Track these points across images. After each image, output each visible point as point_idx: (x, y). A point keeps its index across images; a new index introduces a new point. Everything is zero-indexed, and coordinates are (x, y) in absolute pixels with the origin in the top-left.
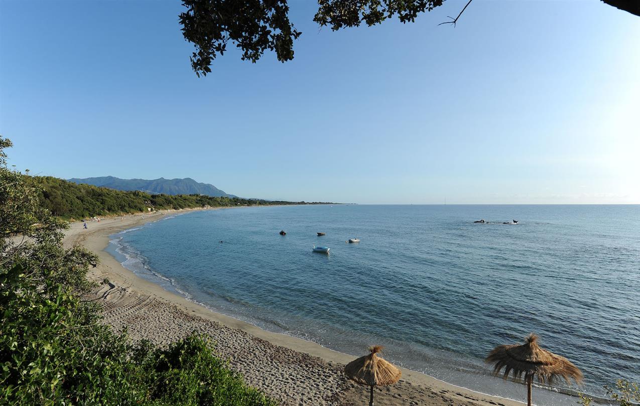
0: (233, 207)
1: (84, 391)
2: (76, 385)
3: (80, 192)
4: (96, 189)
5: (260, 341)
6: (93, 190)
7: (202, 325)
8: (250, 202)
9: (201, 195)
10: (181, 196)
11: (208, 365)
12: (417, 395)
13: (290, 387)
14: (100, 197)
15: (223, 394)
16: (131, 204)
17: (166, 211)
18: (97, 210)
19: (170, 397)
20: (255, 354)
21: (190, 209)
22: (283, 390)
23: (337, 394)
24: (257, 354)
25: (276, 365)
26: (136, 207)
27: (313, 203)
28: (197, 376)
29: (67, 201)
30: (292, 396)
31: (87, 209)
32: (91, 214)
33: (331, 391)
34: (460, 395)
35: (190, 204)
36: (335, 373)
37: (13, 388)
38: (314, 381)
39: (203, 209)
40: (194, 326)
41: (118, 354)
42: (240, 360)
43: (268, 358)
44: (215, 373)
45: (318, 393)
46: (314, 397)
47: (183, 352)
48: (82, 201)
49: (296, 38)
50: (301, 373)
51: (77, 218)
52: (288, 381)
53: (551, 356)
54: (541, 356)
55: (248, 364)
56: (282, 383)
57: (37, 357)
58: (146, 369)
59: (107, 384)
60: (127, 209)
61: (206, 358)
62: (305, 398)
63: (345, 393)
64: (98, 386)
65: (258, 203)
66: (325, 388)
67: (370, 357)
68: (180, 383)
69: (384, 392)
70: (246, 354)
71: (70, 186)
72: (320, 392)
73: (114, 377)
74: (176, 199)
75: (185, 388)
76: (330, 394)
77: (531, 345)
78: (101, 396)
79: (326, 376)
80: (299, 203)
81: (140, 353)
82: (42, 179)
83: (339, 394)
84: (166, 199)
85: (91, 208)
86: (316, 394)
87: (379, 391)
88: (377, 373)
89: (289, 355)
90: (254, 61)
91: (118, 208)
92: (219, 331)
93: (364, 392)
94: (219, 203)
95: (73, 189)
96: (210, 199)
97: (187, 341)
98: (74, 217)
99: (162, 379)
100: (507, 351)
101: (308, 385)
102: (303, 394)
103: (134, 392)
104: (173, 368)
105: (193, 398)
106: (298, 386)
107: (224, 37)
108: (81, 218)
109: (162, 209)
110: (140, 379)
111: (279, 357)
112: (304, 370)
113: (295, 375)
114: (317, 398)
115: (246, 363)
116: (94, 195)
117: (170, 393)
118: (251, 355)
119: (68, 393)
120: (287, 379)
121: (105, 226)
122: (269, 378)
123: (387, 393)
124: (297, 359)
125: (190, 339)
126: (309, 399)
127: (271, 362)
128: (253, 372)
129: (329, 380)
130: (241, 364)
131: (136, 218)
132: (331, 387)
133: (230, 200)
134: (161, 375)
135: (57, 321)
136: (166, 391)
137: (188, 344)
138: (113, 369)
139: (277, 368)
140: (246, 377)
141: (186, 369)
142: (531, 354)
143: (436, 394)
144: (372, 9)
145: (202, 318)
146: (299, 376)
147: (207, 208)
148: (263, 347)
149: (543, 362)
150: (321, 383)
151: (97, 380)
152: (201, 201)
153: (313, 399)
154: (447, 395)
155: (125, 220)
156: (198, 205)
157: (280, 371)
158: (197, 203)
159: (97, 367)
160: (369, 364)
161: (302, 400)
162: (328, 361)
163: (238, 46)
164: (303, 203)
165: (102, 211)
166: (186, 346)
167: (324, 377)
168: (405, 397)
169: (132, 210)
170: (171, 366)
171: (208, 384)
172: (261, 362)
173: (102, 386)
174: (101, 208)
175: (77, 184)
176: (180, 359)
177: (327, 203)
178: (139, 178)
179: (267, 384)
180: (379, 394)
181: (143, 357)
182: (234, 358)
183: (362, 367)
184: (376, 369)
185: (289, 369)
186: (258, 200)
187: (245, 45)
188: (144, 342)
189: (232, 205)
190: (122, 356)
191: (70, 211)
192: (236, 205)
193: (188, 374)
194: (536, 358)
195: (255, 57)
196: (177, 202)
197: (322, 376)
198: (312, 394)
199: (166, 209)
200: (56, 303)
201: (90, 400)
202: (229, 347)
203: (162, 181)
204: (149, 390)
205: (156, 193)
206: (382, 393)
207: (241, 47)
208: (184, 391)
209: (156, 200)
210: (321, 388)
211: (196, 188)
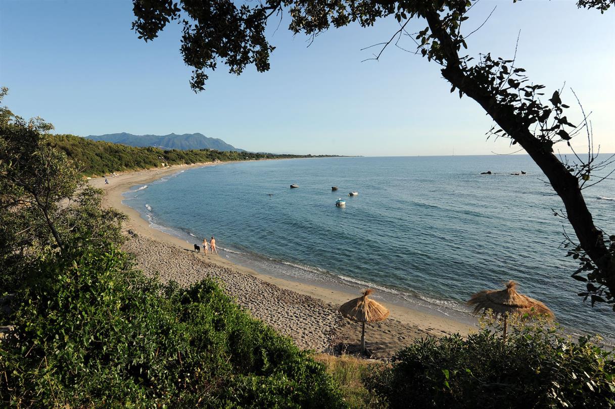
0: (242, 161)
1: (134, 313)
2: (129, 309)
3: (99, 149)
4: (112, 145)
5: (268, 285)
6: (110, 146)
7: (218, 271)
8: (258, 156)
9: (211, 150)
10: (192, 151)
11: (220, 300)
12: (404, 331)
13: (294, 323)
14: (117, 154)
15: (233, 321)
16: (146, 160)
17: (179, 166)
18: (115, 166)
19: (193, 322)
20: (263, 296)
21: (201, 164)
22: (288, 325)
23: (334, 329)
24: (265, 295)
25: (282, 305)
26: (150, 162)
27: (320, 156)
28: (212, 308)
29: (87, 158)
30: (295, 330)
31: (107, 165)
32: (111, 169)
33: (330, 326)
34: (444, 332)
35: (201, 159)
36: (334, 312)
37: (95, 307)
38: (315, 319)
39: (213, 163)
40: (210, 272)
41: (154, 290)
42: (251, 300)
43: (276, 299)
44: (225, 306)
45: (318, 328)
46: (315, 331)
47: (200, 290)
48: (101, 157)
49: (271, 51)
50: (303, 312)
51: (99, 174)
52: (293, 318)
53: (527, 300)
54: (517, 300)
55: (258, 304)
56: (287, 319)
57: (105, 289)
58: (174, 303)
59: (149, 310)
60: (142, 164)
61: (219, 295)
62: (306, 332)
63: (342, 328)
64: (143, 311)
65: (265, 156)
66: (324, 324)
67: (362, 299)
68: (199, 312)
69: (376, 328)
70: (256, 295)
71: (88, 144)
72: (320, 327)
73: (152, 306)
74: (187, 154)
75: (203, 316)
76: (328, 329)
77: (509, 291)
78: (145, 317)
79: (325, 315)
80: (305, 156)
81: (169, 290)
82: (63, 137)
83: (337, 329)
84: (178, 155)
85: (110, 164)
86: (316, 329)
87: (372, 328)
88: (368, 312)
89: (293, 297)
90: (239, 74)
91: (134, 164)
92: (232, 276)
93: (358, 328)
94: (228, 158)
95: (91, 146)
96: (220, 153)
97: (203, 282)
98: (95, 172)
99: (186, 309)
100: (487, 295)
101: (310, 321)
102: (305, 329)
103: (167, 317)
104: (194, 302)
105: (210, 323)
106: (301, 322)
107: (214, 57)
108: (102, 174)
109: (175, 164)
110: (170, 309)
111: (285, 298)
112: (306, 309)
113: (299, 314)
114: (317, 332)
115: (256, 303)
116: (112, 152)
117: (193, 319)
118: (260, 297)
119: (124, 314)
120: (292, 316)
121: (124, 181)
122: (276, 316)
123: (379, 329)
124: (300, 300)
125: (205, 281)
126: (310, 332)
127: (278, 303)
128: (262, 310)
129: (328, 318)
130: (252, 303)
131: (152, 173)
132: (330, 324)
133: (239, 154)
134: (185, 306)
135: (112, 267)
136: (189, 317)
137: (205, 285)
138: (152, 300)
139: (283, 307)
140: (256, 314)
141: (203, 303)
142: (508, 298)
143: (422, 331)
144: (340, 13)
145: (217, 265)
146: (302, 314)
147: (217, 163)
148: (270, 290)
149: (519, 305)
150: (321, 320)
151: (142, 307)
152: (212, 155)
153: (313, 332)
154: (432, 332)
155: (142, 176)
156: (208, 159)
157: (286, 310)
158: (207, 157)
159: (141, 298)
160: (361, 304)
161: (304, 333)
162: (327, 302)
163: (226, 63)
164: (309, 156)
165: (120, 167)
166: (202, 286)
167: (324, 316)
168: (394, 333)
169: (147, 166)
170: (192, 300)
171: (221, 314)
172: (269, 302)
173: (145, 310)
174: (119, 164)
175: (94, 141)
176: (199, 295)
177: (333, 156)
178: (151, 134)
179: (274, 320)
180: (372, 330)
181: (171, 293)
182: (246, 298)
183: (354, 307)
184: (367, 308)
185: (294, 308)
186: (266, 154)
187: (232, 62)
188: (171, 282)
189: (241, 159)
190: (157, 292)
191: (92, 167)
192: (245, 159)
193: (205, 306)
194: (512, 302)
195: (239, 72)
196: (188, 157)
197: (322, 315)
198: (313, 329)
199: (178, 164)
200: (111, 254)
201: (139, 320)
202: (241, 290)
203: (173, 137)
204: (177, 316)
205: (169, 149)
206: (374, 329)
207: (228, 64)
208: (203, 318)
209: (169, 155)
210: (321, 324)
211: (206, 143)
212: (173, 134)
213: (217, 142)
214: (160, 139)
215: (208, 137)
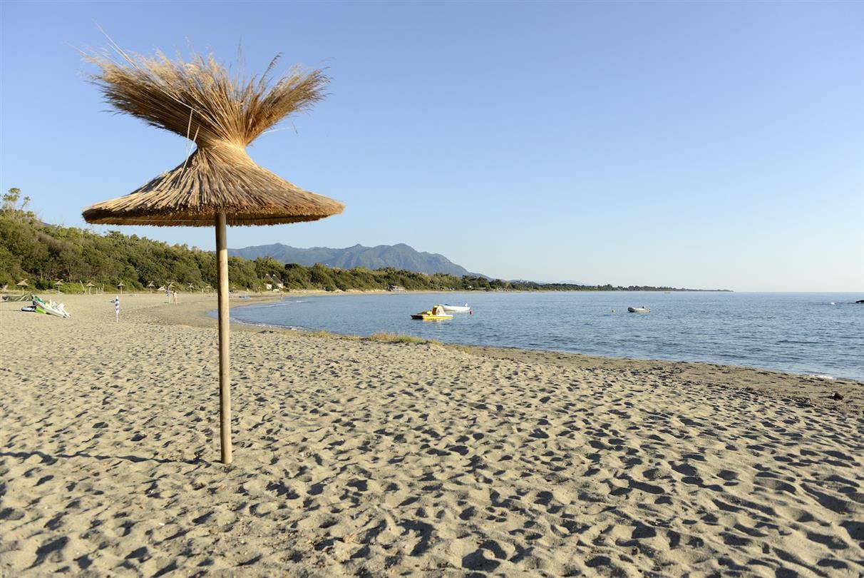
17: (305, 291)
21: (358, 291)
35: (364, 284)
74: (339, 272)
94: (426, 285)
109: (300, 288)
152: (389, 278)
156: (379, 285)
158: (379, 281)
164: (608, 288)
178: (322, 247)
189: (454, 287)
192: (465, 288)
196: (336, 278)
199: (305, 288)
209: (290, 271)
211: (415, 262)
212: (358, 245)
213: (435, 259)
214: (337, 254)
215: (419, 251)
